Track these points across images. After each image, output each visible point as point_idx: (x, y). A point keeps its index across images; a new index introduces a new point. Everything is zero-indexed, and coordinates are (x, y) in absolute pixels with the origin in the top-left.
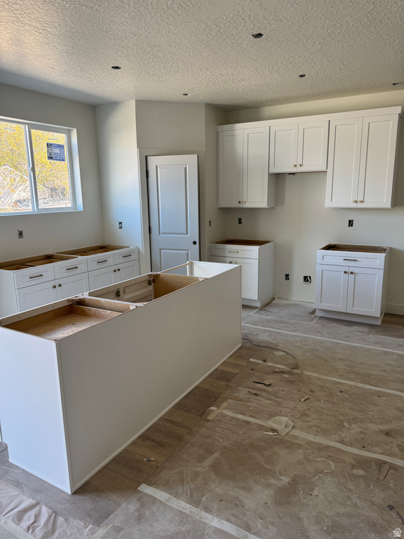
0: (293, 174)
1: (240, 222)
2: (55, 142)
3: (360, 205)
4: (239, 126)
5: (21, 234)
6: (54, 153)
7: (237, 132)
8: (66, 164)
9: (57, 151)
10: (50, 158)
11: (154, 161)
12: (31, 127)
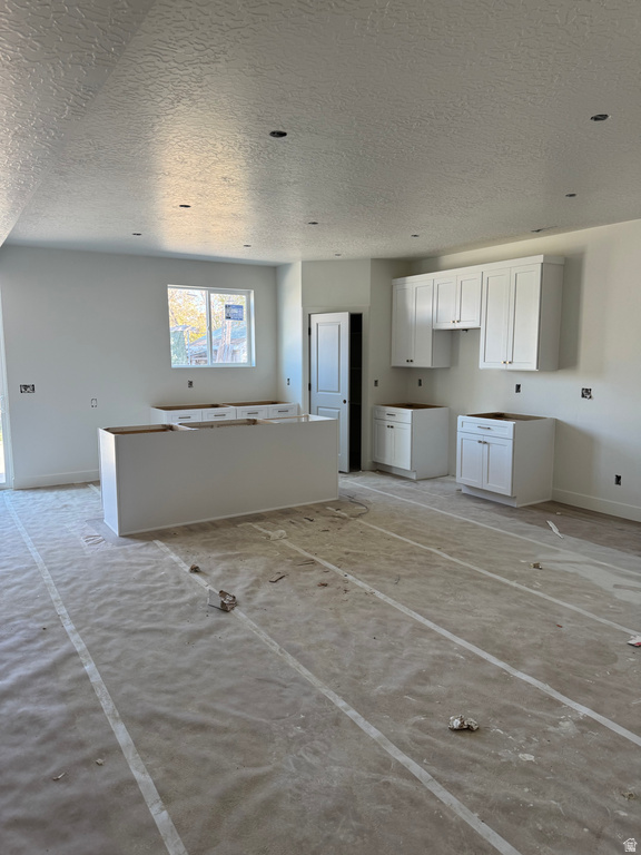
0: (467, 330)
1: (420, 384)
2: (231, 303)
3: (510, 367)
4: (410, 279)
5: (191, 383)
6: (231, 313)
7: (408, 286)
8: (244, 322)
9: (235, 311)
10: (228, 318)
11: (316, 319)
12: (210, 292)
